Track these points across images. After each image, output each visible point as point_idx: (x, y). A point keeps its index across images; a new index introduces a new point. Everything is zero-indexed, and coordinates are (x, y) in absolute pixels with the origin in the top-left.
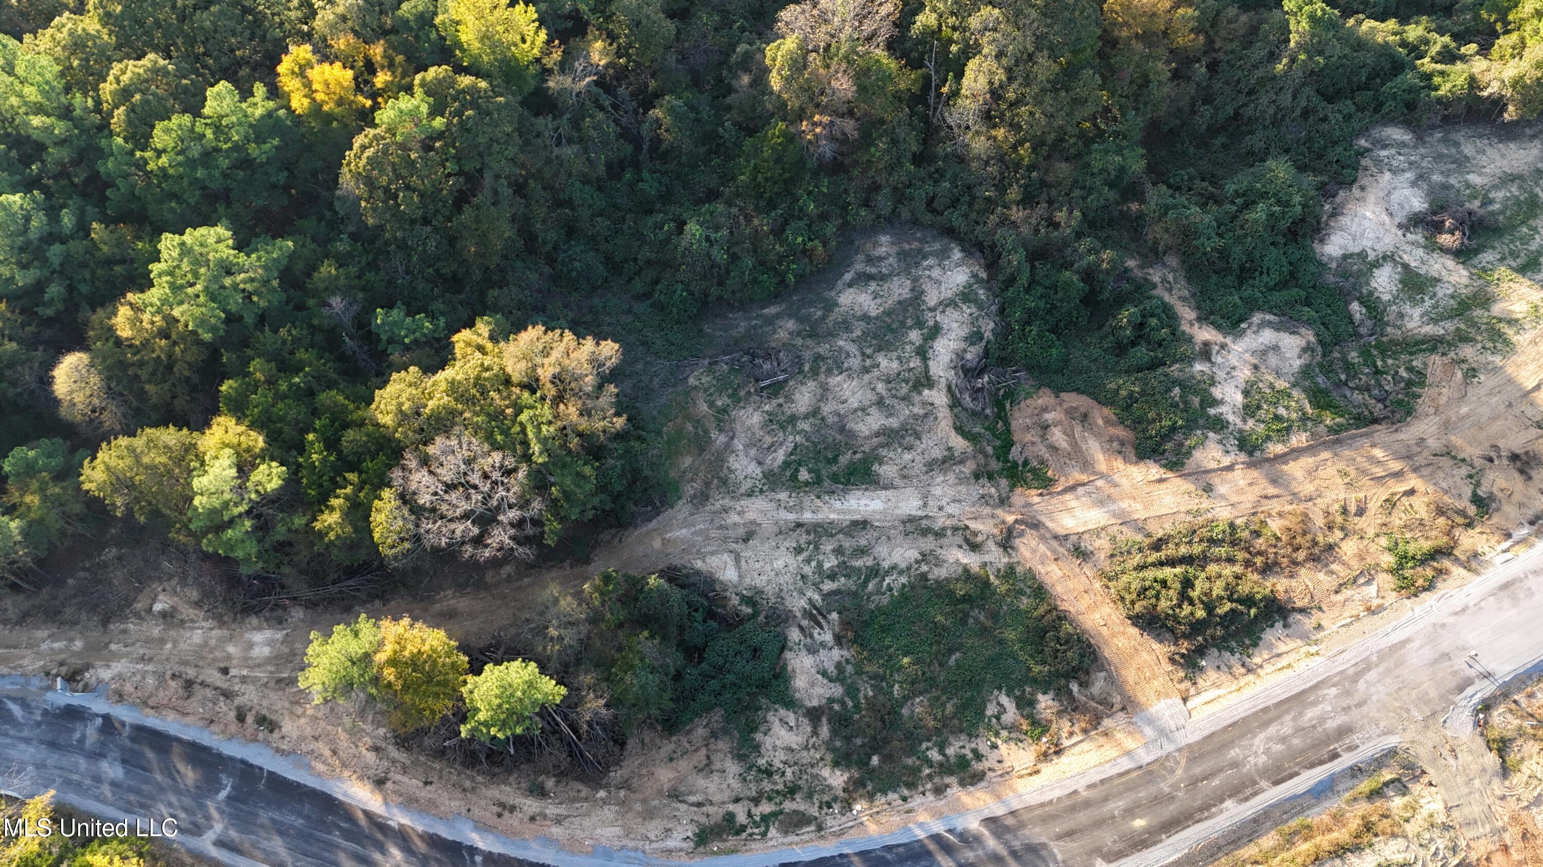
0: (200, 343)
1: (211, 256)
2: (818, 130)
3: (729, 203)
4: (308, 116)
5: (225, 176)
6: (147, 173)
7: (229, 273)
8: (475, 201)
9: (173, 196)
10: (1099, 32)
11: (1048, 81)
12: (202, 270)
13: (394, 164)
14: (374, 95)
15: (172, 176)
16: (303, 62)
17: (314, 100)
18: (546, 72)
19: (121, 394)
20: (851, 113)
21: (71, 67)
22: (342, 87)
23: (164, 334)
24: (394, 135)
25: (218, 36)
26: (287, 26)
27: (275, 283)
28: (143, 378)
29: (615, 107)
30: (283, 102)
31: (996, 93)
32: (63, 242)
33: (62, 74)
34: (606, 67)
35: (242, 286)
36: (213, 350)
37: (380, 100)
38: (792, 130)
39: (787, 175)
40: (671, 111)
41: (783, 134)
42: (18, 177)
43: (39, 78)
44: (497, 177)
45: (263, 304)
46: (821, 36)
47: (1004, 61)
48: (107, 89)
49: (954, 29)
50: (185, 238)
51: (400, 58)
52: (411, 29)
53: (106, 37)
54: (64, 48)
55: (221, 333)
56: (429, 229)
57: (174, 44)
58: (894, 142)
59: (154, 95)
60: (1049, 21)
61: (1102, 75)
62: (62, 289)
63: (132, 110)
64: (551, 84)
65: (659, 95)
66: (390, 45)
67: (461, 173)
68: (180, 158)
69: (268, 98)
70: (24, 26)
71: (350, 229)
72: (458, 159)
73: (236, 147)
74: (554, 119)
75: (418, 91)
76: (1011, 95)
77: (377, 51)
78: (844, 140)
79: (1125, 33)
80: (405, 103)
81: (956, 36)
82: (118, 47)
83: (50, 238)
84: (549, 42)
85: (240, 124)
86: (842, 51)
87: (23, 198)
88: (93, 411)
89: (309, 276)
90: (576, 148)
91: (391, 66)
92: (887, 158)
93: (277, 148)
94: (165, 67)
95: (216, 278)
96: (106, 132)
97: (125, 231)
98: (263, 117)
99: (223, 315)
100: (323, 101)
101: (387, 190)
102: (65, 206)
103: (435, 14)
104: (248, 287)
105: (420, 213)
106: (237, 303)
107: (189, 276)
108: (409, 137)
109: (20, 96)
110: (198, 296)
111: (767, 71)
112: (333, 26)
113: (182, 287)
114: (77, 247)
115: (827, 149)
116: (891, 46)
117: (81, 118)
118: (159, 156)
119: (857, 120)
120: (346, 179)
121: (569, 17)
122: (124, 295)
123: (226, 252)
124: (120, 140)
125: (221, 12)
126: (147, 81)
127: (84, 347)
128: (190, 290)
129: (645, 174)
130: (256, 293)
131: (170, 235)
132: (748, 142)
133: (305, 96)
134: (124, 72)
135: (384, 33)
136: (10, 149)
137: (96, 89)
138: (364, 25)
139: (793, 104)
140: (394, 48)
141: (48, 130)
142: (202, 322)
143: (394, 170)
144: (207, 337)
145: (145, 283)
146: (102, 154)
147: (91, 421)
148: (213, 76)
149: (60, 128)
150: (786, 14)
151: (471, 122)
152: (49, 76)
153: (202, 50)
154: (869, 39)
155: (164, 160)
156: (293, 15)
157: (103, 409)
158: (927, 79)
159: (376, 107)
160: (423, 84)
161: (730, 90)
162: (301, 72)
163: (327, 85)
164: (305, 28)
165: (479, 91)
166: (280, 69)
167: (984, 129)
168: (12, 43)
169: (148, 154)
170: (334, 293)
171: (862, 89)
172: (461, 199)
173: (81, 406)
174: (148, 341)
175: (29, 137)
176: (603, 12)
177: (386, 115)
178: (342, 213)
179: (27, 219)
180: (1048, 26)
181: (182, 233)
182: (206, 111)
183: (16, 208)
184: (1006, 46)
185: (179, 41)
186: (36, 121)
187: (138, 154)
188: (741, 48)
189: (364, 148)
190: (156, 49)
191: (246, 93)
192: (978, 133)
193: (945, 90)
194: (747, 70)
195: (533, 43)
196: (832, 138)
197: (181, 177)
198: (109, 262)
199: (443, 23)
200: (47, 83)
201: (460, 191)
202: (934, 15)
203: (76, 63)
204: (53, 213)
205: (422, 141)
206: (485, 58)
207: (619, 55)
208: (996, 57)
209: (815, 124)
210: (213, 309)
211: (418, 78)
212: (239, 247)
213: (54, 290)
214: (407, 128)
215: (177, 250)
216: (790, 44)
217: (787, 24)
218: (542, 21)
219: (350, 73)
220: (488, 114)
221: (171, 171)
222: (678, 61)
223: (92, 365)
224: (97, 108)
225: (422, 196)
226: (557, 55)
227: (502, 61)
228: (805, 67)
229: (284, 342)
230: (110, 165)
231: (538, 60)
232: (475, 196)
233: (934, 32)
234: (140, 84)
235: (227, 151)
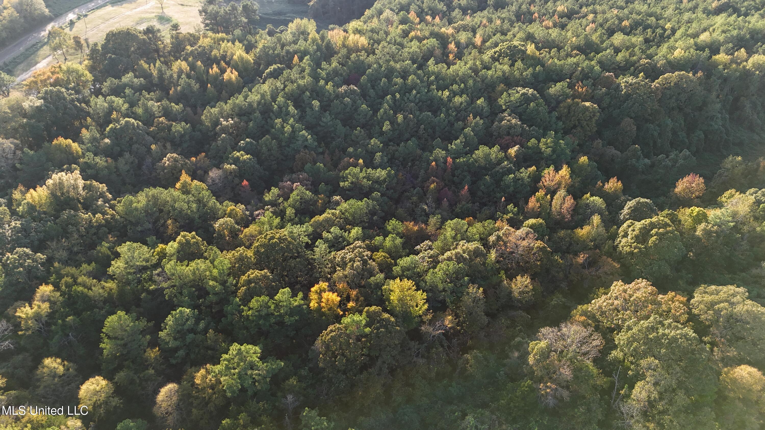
0: (225, 396)
1: (248, 359)
2: (548, 390)
3: (492, 412)
4: (315, 311)
5: (271, 326)
6: (241, 316)
7: (252, 369)
8: (370, 370)
9: (247, 328)
10: (716, 390)
11: (683, 406)
12: (242, 364)
13: (341, 342)
14: (345, 311)
15: (250, 320)
16: (322, 289)
17: (320, 305)
18: (423, 322)
19: (181, 410)
20: (567, 388)
21: (235, 267)
22: (334, 304)
23: (212, 387)
24: (346, 330)
25: (294, 270)
26: (322, 273)
27: (268, 380)
28: (194, 405)
29: (449, 347)
30: (308, 302)
31: (651, 403)
32: (195, 334)
33: (230, 268)
34: (450, 328)
35: (254, 376)
36: (228, 402)
37: (347, 313)
38: (534, 386)
39: (527, 408)
40: (475, 358)
41: (529, 386)
42: (193, 302)
43: (221, 267)
44: (384, 362)
45: (259, 388)
46: (560, 345)
47: (658, 388)
48: (244, 278)
49: (632, 363)
50: (242, 347)
51: (362, 298)
52: (371, 288)
53: (253, 259)
54: (235, 259)
55: (235, 395)
56: (344, 377)
57: (277, 268)
58: (589, 410)
59: (260, 286)
60: (687, 375)
61: (716, 414)
62: (184, 354)
63: (248, 289)
64: (423, 328)
65: (471, 348)
66: (360, 292)
67: (368, 355)
68: (257, 313)
69: (302, 299)
70: (226, 248)
71: (311, 365)
72: (370, 349)
73: (281, 316)
74: (419, 344)
75: (364, 314)
76: (660, 407)
77: (354, 293)
78: (561, 400)
79: (732, 395)
80: (357, 317)
81: (632, 367)
82: (255, 264)
83: (192, 331)
84: (428, 310)
85: (286, 306)
86: (569, 356)
87: (190, 311)
88: (166, 413)
89: (284, 381)
90: (424, 360)
91: (357, 300)
92: (583, 417)
93: (296, 320)
94: (269, 276)
95: (245, 369)
96: (234, 295)
97: (221, 337)
98: (297, 306)
99: (240, 387)
100: (323, 307)
101: (333, 353)
102: (203, 319)
103: (384, 285)
104: (257, 378)
105: (343, 368)
106: (248, 384)
107: (236, 364)
108: (352, 332)
109: (211, 272)
110: (234, 375)
111: (528, 353)
112: (340, 278)
113: (230, 368)
114: (200, 337)
115: (551, 401)
116: (595, 361)
117: (228, 287)
118: (249, 310)
119: (570, 392)
120: (318, 343)
121: (440, 302)
122: (206, 365)
123: (255, 359)
124: (238, 299)
125: (300, 261)
126: (259, 279)
127: (179, 382)
128: (232, 371)
129: (454, 384)
130: (259, 381)
131: (237, 344)
132: (510, 385)
133: (317, 303)
134: (252, 274)
135: (359, 286)
136: (196, 291)
137: (239, 278)
138: (353, 281)
139: (538, 373)
140: (361, 294)
141: (214, 287)
142: (230, 387)
143: (340, 345)
144: (229, 394)
145: (216, 362)
146: (228, 302)
147: (164, 417)
148: (285, 285)
149: (218, 288)
150: (544, 330)
151: (381, 334)
152: (225, 267)
153: (286, 274)
154: (585, 354)
155: (250, 312)
156: (327, 270)
157: (171, 414)
158: (613, 384)
159: (344, 315)
160: (367, 312)
161: (507, 357)
162: (320, 293)
163: (328, 300)
164: (329, 276)
165: (390, 321)
166: (313, 289)
167: (642, 420)
168: (219, 252)
169: (246, 308)
170: (290, 393)
171: (576, 377)
172: (364, 367)
173: (163, 409)
174: (205, 388)
175: (205, 288)
176: (456, 304)
177: (346, 320)
178: (310, 357)
179: (187, 320)
180: (686, 378)
181: (242, 345)
182: (276, 297)
183: (186, 314)
184: (660, 380)
185: (279, 268)
186: (211, 283)
187: (242, 307)
188: (518, 339)
189: (332, 331)
190: (268, 269)
191: (294, 295)
192: (638, 421)
193: (622, 392)
194: (518, 350)
195: (421, 308)
196: (555, 397)
197: (253, 321)
198: (208, 348)
199: (385, 289)
200: (223, 270)
201: (365, 364)
202: (622, 353)
203: (237, 265)
204: (198, 320)
205: (357, 336)
206: (398, 309)
207: (458, 324)
208: (654, 384)
209: (547, 387)
210: (237, 383)
211: (366, 308)
212: (261, 358)
213: (181, 353)
214: (353, 328)
215: (236, 352)
216: (543, 344)
217: (543, 335)
218: (428, 301)
219: (339, 299)
220: (390, 333)
221: (250, 318)
222: (485, 336)
223: (177, 391)
224: (236, 285)
225: (347, 360)
226: (429, 317)
227: (405, 311)
228: (548, 357)
229: (259, 409)
230: (229, 308)
231: (420, 316)
232: (371, 368)
233: (620, 362)
234: (256, 280)
235: (276, 316)
